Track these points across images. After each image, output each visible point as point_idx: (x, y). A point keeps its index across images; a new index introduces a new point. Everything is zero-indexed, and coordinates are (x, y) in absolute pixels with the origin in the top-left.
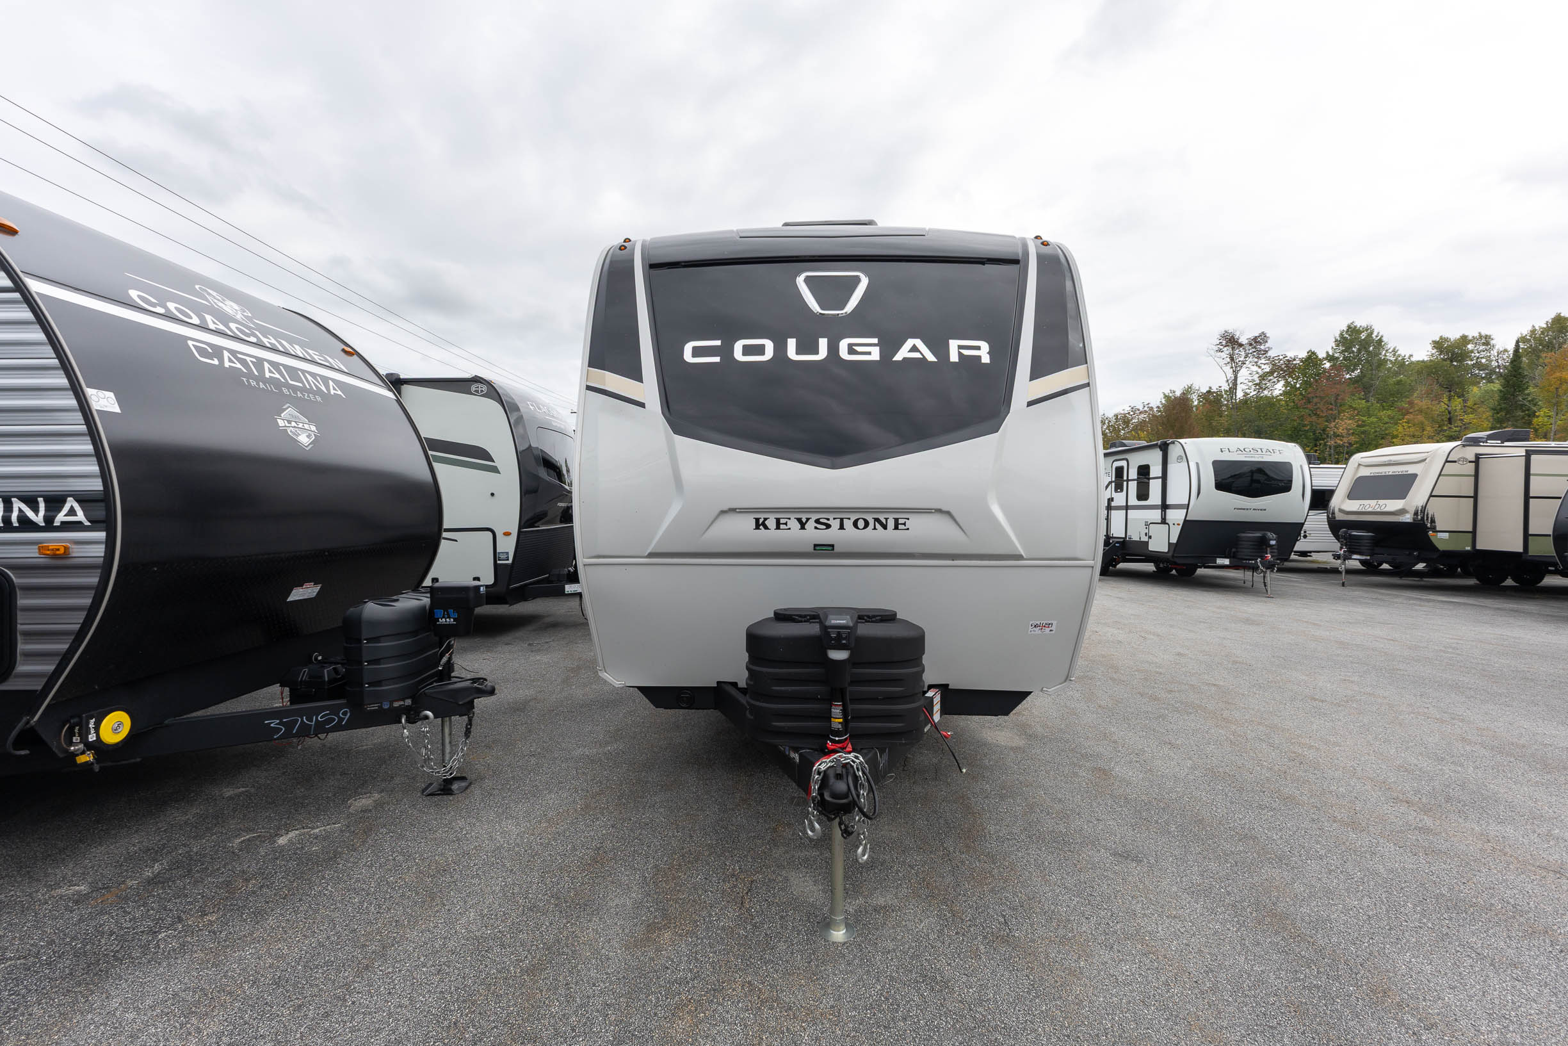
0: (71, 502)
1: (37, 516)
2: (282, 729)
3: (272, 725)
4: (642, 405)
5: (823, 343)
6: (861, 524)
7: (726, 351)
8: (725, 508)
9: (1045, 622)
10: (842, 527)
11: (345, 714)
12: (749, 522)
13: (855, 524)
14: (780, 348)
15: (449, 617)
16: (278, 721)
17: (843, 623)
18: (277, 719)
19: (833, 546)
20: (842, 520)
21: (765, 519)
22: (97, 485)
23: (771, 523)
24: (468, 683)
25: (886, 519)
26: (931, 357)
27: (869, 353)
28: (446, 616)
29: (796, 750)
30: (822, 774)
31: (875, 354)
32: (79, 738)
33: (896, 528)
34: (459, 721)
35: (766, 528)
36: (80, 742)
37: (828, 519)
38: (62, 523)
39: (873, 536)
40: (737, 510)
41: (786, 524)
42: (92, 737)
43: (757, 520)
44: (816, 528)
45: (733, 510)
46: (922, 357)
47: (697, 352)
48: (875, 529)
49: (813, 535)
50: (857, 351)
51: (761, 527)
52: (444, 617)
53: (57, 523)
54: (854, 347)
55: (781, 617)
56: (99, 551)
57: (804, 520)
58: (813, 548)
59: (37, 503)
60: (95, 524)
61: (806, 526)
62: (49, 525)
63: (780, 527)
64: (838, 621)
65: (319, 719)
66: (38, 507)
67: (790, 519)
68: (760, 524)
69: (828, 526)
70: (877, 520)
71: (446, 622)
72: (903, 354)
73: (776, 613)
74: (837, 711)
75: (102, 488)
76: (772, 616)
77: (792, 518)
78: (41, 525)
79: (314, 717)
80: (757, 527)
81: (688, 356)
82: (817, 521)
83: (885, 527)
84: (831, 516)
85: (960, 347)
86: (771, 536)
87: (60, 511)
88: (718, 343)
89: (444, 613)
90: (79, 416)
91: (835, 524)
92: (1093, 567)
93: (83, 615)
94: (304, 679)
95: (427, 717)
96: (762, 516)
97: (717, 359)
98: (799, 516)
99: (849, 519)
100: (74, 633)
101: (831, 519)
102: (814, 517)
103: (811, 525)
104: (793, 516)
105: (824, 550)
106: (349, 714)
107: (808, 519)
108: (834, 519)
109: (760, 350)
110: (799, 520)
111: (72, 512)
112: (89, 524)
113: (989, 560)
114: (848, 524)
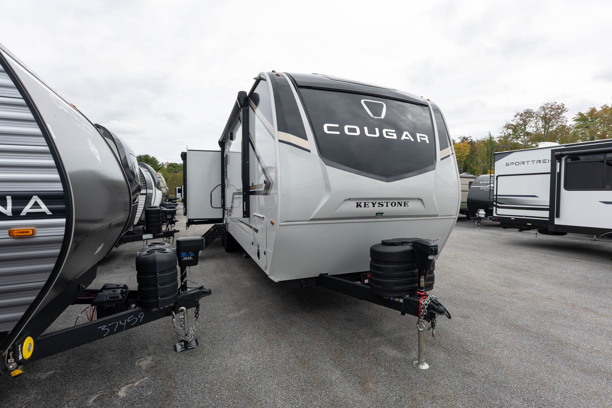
0: (35, 199)
1: (6, 209)
2: (108, 330)
3: (102, 329)
4: (309, 151)
5: (377, 130)
6: (393, 204)
7: (341, 129)
8: (347, 198)
9: (437, 239)
10: (387, 206)
11: (141, 315)
12: (354, 204)
13: (392, 204)
14: (362, 131)
15: (189, 256)
16: (106, 326)
17: (435, 245)
18: (105, 325)
19: (383, 213)
20: (387, 203)
21: (360, 203)
22: (59, 187)
23: (362, 205)
24: (197, 290)
25: (402, 202)
26: (412, 140)
27: (393, 136)
28: (188, 256)
29: (399, 298)
30: (427, 305)
31: (395, 137)
32: (13, 359)
33: (405, 206)
34: (192, 310)
35: (361, 206)
36: (14, 362)
37: (383, 203)
38: (28, 213)
39: (398, 209)
40: (351, 199)
41: (368, 205)
42: (20, 358)
43: (357, 203)
44: (378, 206)
45: (350, 199)
46: (409, 139)
47: (329, 129)
48: (398, 206)
49: (377, 209)
50: (389, 135)
51: (359, 206)
52: (186, 256)
53: (23, 213)
54: (388, 133)
55: (384, 243)
56: (61, 231)
57: (374, 203)
58: (376, 214)
59: (6, 199)
60: (56, 214)
61: (375, 206)
62: (16, 215)
63: (366, 206)
64: (434, 244)
65: (128, 321)
66: (6, 203)
67: (369, 203)
68: (358, 205)
69: (383, 205)
70: (399, 203)
71: (187, 259)
72: (403, 138)
73: (382, 242)
74: (422, 279)
75: (62, 189)
76: (381, 242)
77: (370, 202)
78: (9, 215)
79: (125, 320)
80: (357, 207)
81: (326, 130)
82: (379, 204)
83: (401, 205)
84: (383, 201)
85: (420, 136)
86: (362, 210)
87: (26, 205)
88: (337, 126)
89: (186, 254)
90: (42, 140)
91: (385, 204)
92: (455, 218)
93: (48, 275)
94: (107, 299)
95: (182, 310)
96: (359, 202)
97: (338, 133)
98: (372, 201)
99: (390, 202)
100: (40, 288)
101: (384, 203)
102: (378, 202)
103: (377, 205)
104: (370, 201)
105: (379, 215)
106: (143, 315)
107: (376, 203)
108: (385, 202)
109: (354, 130)
110: (373, 203)
111: (36, 205)
112: (51, 214)
113: (426, 217)
114: (389, 204)
